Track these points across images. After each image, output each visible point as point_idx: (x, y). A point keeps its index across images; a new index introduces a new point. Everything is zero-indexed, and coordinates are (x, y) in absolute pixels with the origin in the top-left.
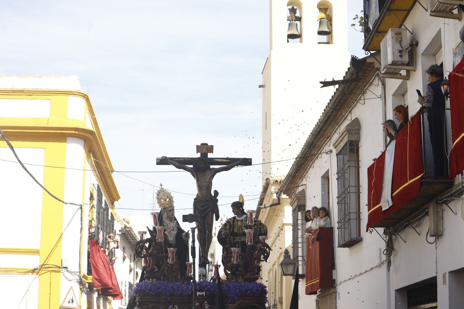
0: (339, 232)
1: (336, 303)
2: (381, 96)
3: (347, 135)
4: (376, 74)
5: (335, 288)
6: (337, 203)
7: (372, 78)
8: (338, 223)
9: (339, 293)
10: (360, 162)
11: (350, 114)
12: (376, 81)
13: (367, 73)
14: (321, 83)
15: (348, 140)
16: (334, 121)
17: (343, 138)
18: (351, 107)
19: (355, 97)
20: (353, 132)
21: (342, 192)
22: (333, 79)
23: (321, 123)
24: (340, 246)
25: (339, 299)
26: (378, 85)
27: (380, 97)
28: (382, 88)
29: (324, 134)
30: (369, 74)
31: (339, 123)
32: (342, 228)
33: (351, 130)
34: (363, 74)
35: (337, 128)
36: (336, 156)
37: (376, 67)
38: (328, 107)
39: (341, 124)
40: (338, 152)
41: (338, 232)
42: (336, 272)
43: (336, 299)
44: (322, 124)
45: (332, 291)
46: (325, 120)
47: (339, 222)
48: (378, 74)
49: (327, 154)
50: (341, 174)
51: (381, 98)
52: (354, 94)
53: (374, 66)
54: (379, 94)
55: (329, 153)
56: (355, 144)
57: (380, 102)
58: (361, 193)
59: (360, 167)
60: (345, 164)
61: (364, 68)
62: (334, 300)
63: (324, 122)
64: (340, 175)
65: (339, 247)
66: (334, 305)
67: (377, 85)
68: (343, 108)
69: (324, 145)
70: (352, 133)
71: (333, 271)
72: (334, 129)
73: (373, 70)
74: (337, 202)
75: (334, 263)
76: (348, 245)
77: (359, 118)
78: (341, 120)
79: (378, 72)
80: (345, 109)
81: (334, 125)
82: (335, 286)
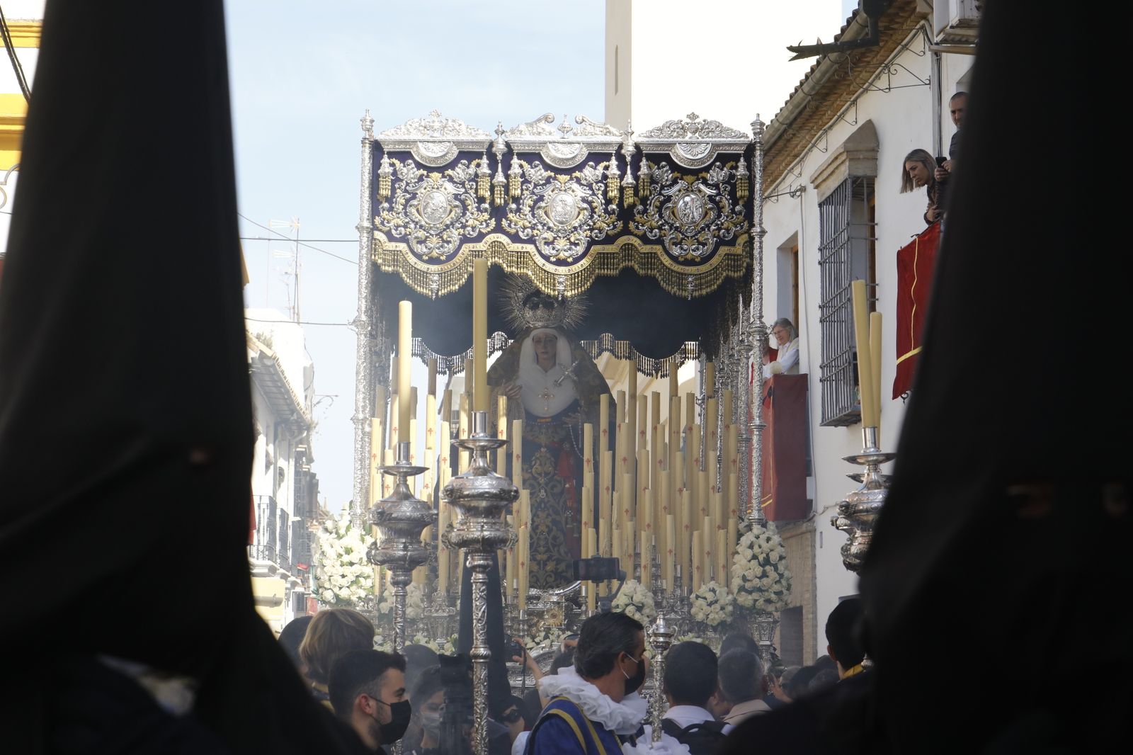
0: (823, 390)
1: (814, 556)
2: (930, 80)
3: (847, 163)
4: (918, 27)
5: (811, 519)
6: (821, 321)
7: (909, 33)
8: (821, 367)
9: (821, 533)
10: (876, 226)
11: (853, 109)
12: (919, 43)
13: (898, 23)
14: (791, 49)
15: (849, 175)
16: (814, 121)
17: (837, 168)
18: (856, 92)
19: (866, 72)
20: (861, 157)
21: (834, 296)
22: (819, 40)
23: (782, 124)
24: (827, 423)
25: (821, 547)
26: (924, 53)
27: (928, 82)
28: (932, 61)
29: (787, 147)
30: (903, 24)
31: (824, 126)
32: (831, 381)
33: (857, 151)
34: (887, 24)
35: (820, 137)
36: (819, 209)
37: (921, 11)
38: (800, 91)
39: (831, 127)
40: (824, 198)
41: (821, 390)
42: (814, 481)
43: (813, 547)
44: (784, 126)
45: (804, 527)
46: (792, 117)
47: (824, 366)
48: (923, 27)
49: (793, 197)
50: (831, 253)
51: (929, 84)
52: (865, 64)
53: (915, 8)
54: (925, 77)
55: (798, 193)
56: (865, 182)
57: (927, 94)
58: (878, 300)
59: (877, 239)
60: (841, 230)
61: (891, 11)
62: (809, 549)
63: (788, 122)
64: (827, 253)
65: (825, 425)
66: (810, 563)
67: (922, 54)
68: (836, 93)
69: (786, 171)
70: (859, 159)
71: (808, 478)
72: (813, 138)
73: (913, 17)
74: (821, 318)
75: (810, 461)
76: (846, 420)
77: (875, 121)
78: (831, 119)
79: (922, 22)
80: (842, 94)
81: (812, 128)
82: (811, 515)
